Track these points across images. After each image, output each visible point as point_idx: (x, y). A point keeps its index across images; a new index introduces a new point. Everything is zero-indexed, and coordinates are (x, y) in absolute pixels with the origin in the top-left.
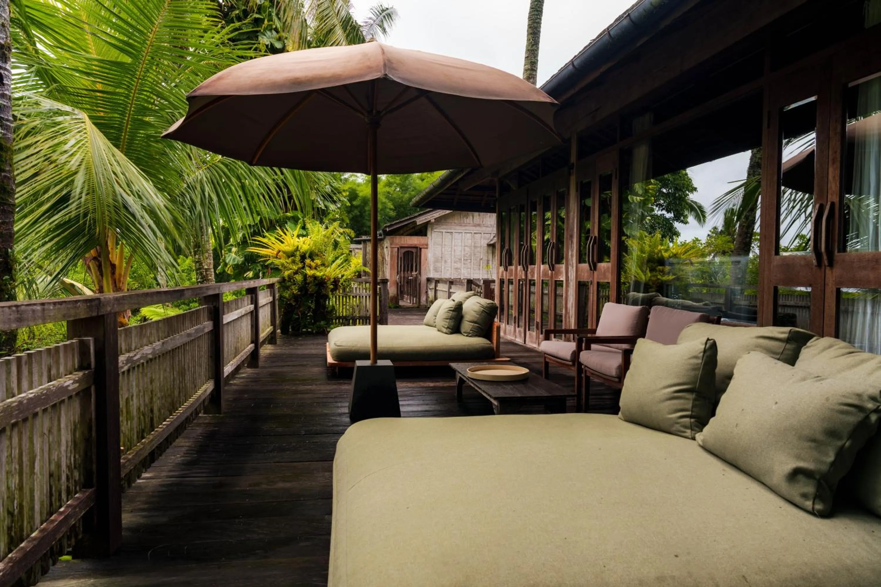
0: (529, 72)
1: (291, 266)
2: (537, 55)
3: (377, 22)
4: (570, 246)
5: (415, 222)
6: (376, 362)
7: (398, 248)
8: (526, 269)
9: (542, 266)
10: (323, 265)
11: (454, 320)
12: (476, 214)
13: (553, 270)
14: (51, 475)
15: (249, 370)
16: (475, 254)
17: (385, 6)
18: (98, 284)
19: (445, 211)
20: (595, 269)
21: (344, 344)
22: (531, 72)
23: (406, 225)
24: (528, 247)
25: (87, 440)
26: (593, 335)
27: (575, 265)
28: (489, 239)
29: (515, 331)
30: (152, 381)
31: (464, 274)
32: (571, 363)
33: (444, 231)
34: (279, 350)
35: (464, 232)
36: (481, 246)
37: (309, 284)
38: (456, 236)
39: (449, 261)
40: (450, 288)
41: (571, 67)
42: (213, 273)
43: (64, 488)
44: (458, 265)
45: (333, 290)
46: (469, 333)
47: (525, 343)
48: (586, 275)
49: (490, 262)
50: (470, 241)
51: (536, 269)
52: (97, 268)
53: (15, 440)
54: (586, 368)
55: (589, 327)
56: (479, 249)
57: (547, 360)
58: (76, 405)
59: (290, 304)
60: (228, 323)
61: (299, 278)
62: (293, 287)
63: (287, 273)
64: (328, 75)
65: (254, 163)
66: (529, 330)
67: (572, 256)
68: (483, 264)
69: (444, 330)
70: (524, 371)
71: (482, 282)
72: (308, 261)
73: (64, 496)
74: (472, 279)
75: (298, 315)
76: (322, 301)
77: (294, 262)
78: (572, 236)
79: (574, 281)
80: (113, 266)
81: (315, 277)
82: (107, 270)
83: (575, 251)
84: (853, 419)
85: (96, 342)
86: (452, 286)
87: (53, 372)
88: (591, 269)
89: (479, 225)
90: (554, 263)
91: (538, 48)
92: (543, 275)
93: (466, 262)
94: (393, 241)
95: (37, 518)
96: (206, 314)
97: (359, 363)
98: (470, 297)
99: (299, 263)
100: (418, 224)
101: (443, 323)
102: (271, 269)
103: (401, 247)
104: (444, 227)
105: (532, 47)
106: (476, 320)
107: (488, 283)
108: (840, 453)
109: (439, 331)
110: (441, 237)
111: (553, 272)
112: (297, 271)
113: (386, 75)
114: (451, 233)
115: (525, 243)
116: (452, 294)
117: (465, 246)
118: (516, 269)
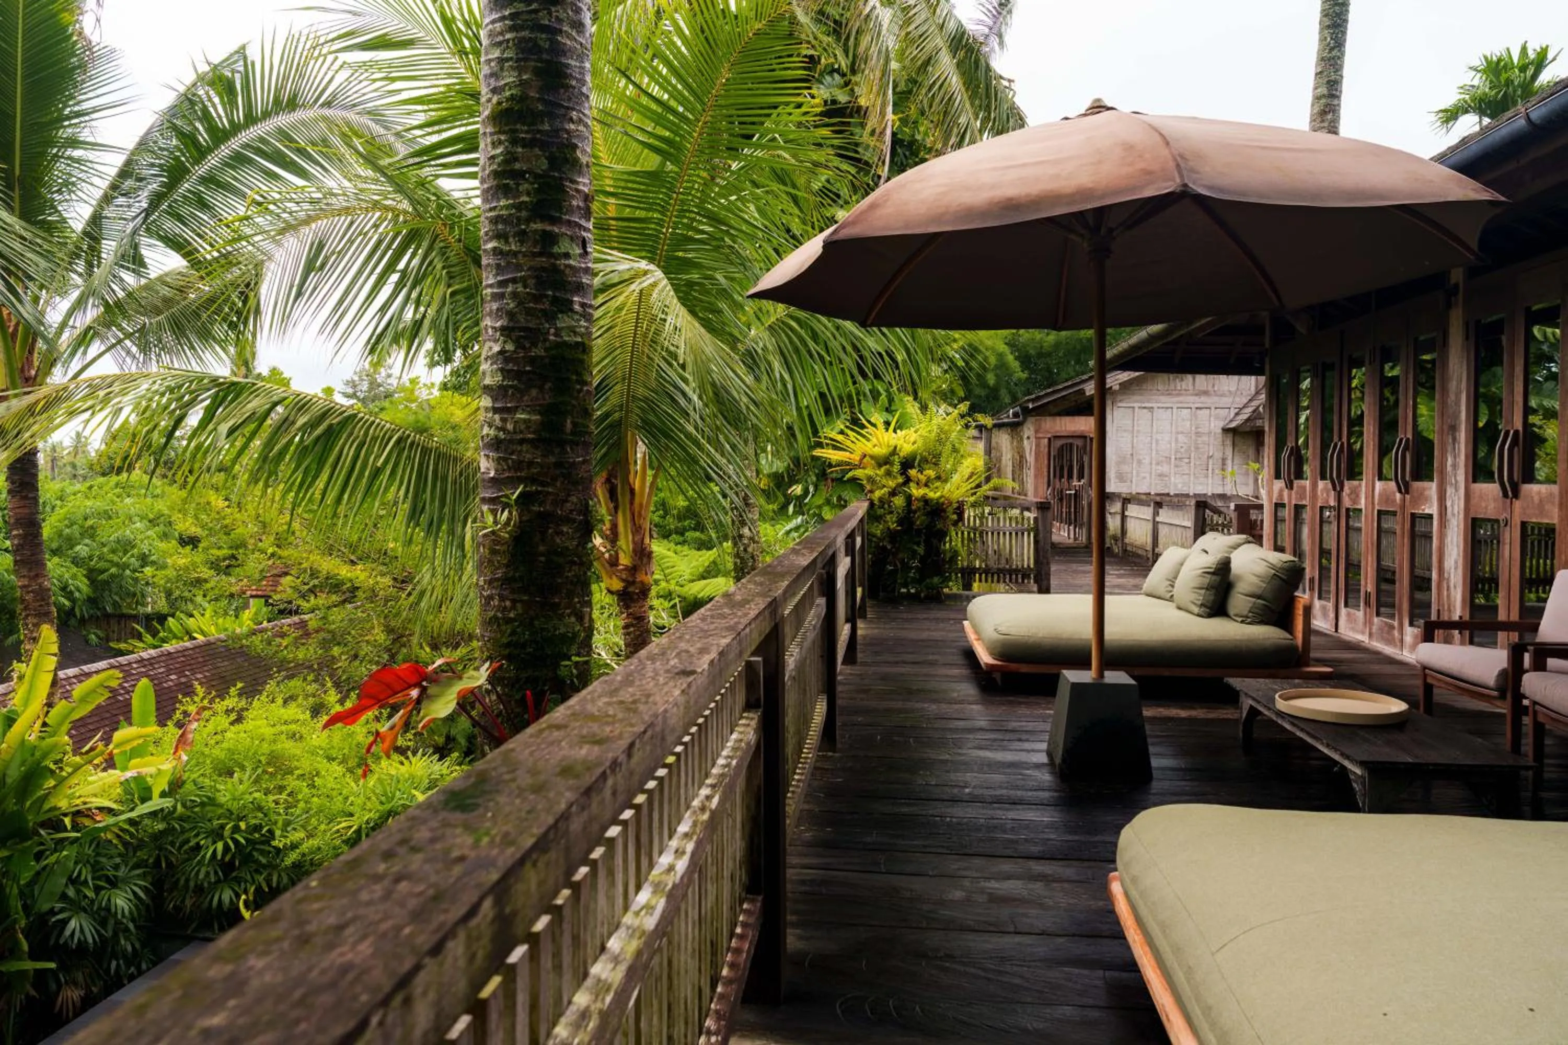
0: (1323, 101)
1: (884, 481)
2: (1341, 67)
4: (1450, 448)
5: (1082, 392)
6: (1103, 676)
7: (1050, 439)
8: (1338, 489)
9: (1378, 485)
10: (938, 478)
11: (1213, 591)
13: (1407, 492)
16: (1197, 448)
20: (1516, 495)
21: (1013, 631)
22: (1329, 101)
23: (1065, 397)
24: (1342, 444)
27: (1462, 485)
28: (1225, 419)
29: (1324, 609)
31: (1176, 485)
32: (1495, 693)
33: (1136, 405)
34: (876, 631)
35: (1175, 406)
36: (1210, 433)
37: (915, 512)
38: (1160, 414)
39: (1147, 461)
40: (1156, 514)
44: (1165, 469)
45: (955, 524)
46: (1247, 617)
47: (1337, 632)
48: (1492, 506)
49: (1229, 462)
50: (1187, 423)
51: (1363, 489)
52: (608, 495)
54: (1537, 707)
56: (1205, 438)
57: (1429, 680)
59: (884, 548)
61: (899, 501)
62: (888, 517)
63: (878, 494)
64: (1068, 191)
65: (869, 322)
66: (1346, 605)
67: (1455, 466)
68: (1215, 464)
69: (1196, 610)
70: (1396, 706)
71: (1231, 506)
72: (913, 472)
74: (1206, 495)
75: (895, 565)
76: (935, 541)
77: (889, 474)
78: (1453, 429)
79: (1462, 516)
80: (632, 491)
81: (926, 501)
83: (1463, 457)
85: (765, 664)
86: (1161, 511)
88: (1505, 495)
89: (1206, 393)
90: (1408, 479)
91: (1343, 54)
92: (1380, 500)
93: (1179, 463)
94: (1040, 427)
96: (816, 585)
97: (1070, 675)
98: (1239, 545)
99: (899, 477)
100: (1087, 393)
101: (1193, 597)
102: (833, 480)
103: (1056, 437)
104: (1138, 398)
106: (1259, 592)
107: (1244, 509)
109: (1179, 608)
110: (1131, 416)
111: (1408, 497)
112: (895, 489)
113: (1185, 185)
114: (1151, 409)
115: (1336, 438)
116: (1160, 526)
117: (1178, 433)
118: (1314, 486)
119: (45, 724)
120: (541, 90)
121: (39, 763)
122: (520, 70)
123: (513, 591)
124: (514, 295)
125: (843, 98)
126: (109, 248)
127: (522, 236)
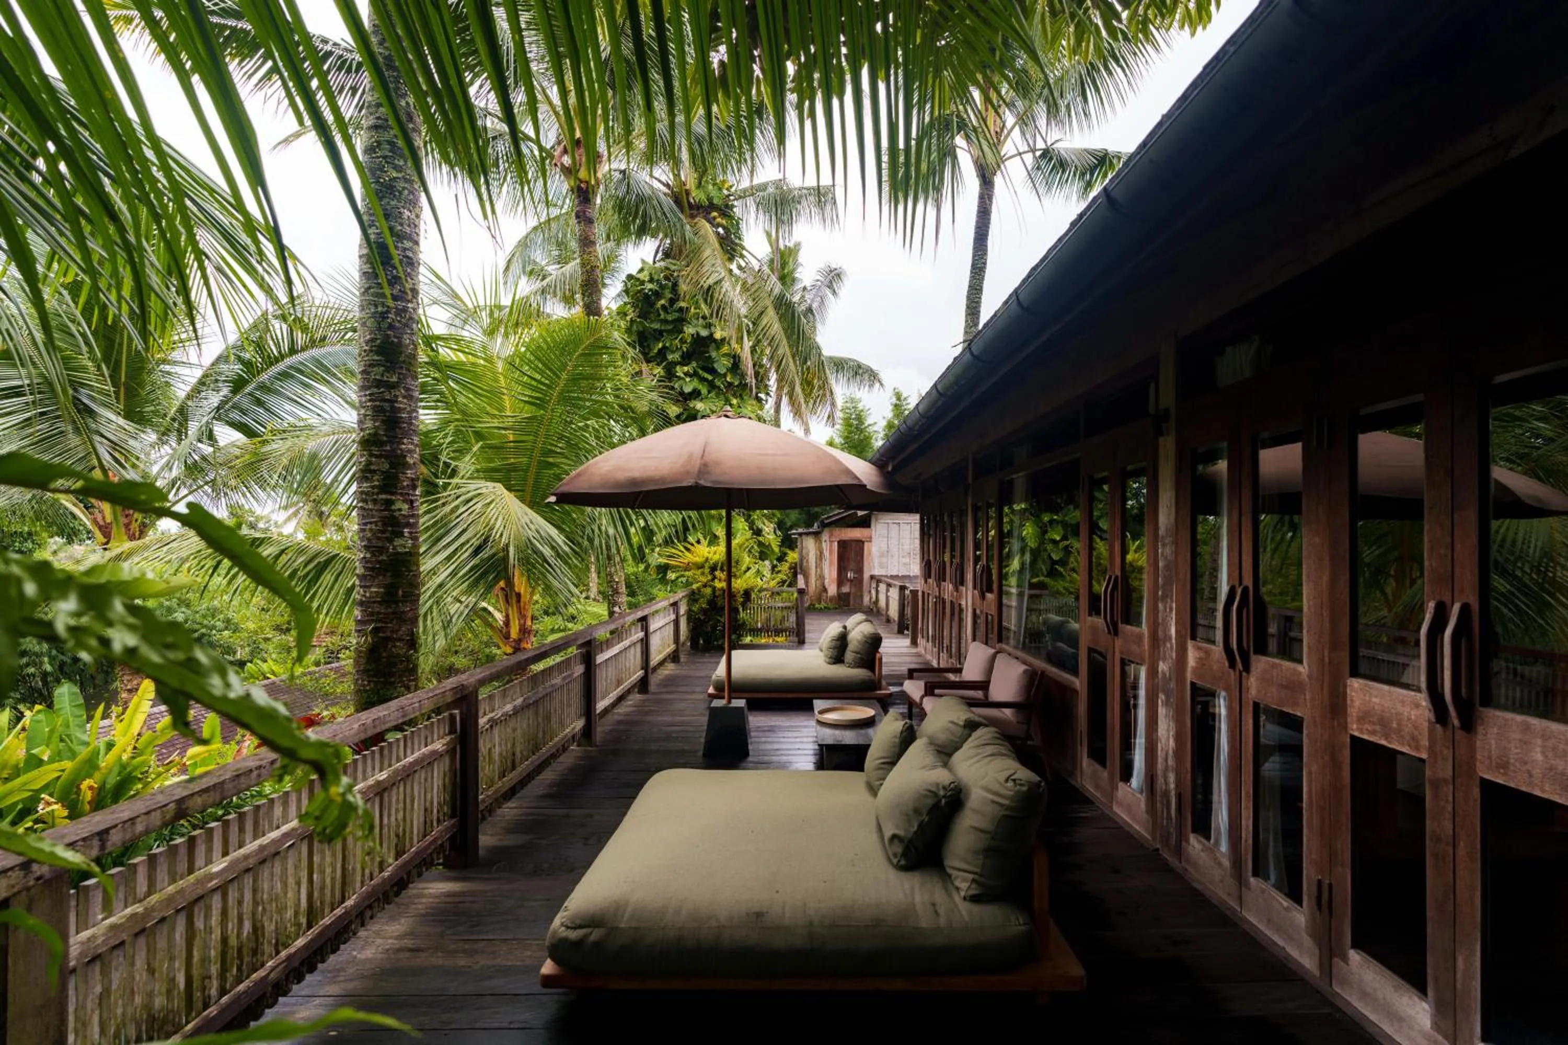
1: (700, 579)
3: (826, 283)
4: (968, 570)
5: (855, 514)
6: (730, 703)
7: (839, 542)
11: (837, 649)
14: (426, 810)
15: (638, 696)
17: (834, 266)
18: (505, 612)
20: (984, 598)
23: (846, 517)
25: (454, 784)
27: (971, 590)
30: (514, 730)
37: (718, 598)
39: (897, 555)
40: (888, 591)
43: (435, 818)
45: (744, 603)
46: (851, 664)
53: (401, 789)
58: (447, 760)
61: (708, 591)
62: (702, 601)
63: (696, 586)
67: (969, 580)
72: (717, 573)
73: (435, 824)
76: (733, 615)
77: (703, 574)
78: (969, 559)
79: (971, 607)
80: (519, 595)
81: (724, 591)
82: (512, 600)
84: (931, 802)
85: (461, 714)
87: (429, 740)
90: (958, 584)
94: (832, 534)
95: (415, 839)
96: (578, 660)
97: (715, 703)
99: (709, 576)
100: (859, 516)
101: (825, 653)
104: (890, 517)
106: (859, 649)
108: (920, 826)
110: (885, 529)
114: (899, 524)
118: (933, 583)
119: (135, 748)
120: (386, 430)
121: (130, 773)
122: (375, 421)
123: (369, 676)
124: (371, 530)
125: (704, 333)
126: (193, 427)
127: (375, 501)
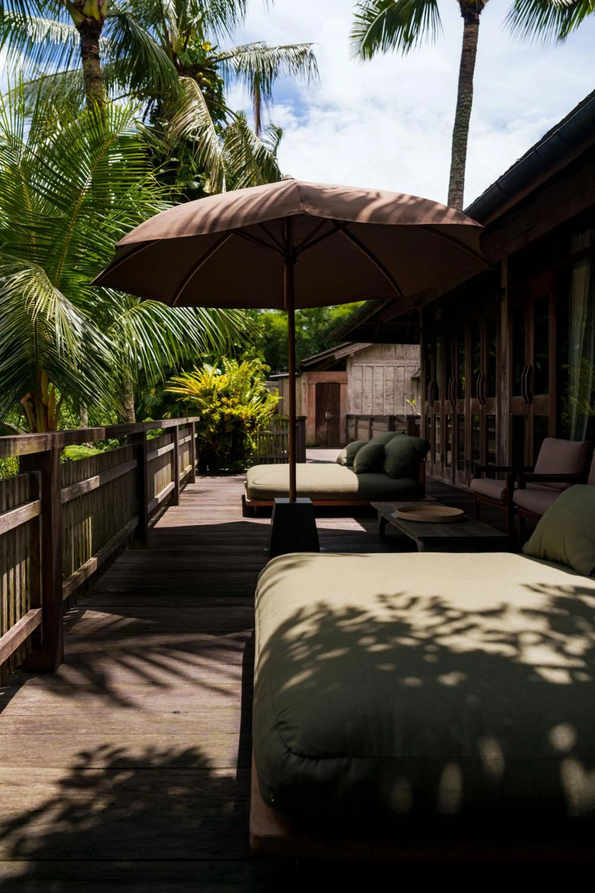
1: (208, 405)
4: (502, 378)
5: (333, 357)
6: (295, 500)
8: (454, 403)
9: (472, 399)
10: (240, 403)
12: (399, 346)
13: (484, 403)
15: (170, 508)
16: (398, 389)
18: (33, 425)
19: (365, 344)
20: (531, 401)
21: (262, 482)
23: (324, 360)
24: (456, 380)
26: (531, 473)
27: (508, 398)
28: (413, 372)
29: (443, 470)
31: (387, 410)
32: (502, 503)
33: (364, 365)
35: (385, 365)
36: (405, 380)
37: (226, 422)
38: (379, 370)
39: (370, 397)
40: (371, 425)
41: (496, 188)
42: (134, 414)
44: (380, 401)
45: (250, 429)
46: (393, 474)
47: (454, 483)
48: (521, 408)
50: (392, 375)
51: (465, 403)
52: (31, 411)
54: (521, 509)
55: (526, 465)
56: (402, 383)
57: (478, 499)
59: (208, 443)
60: (151, 461)
61: (216, 417)
63: (204, 412)
65: (173, 304)
66: (458, 469)
67: (504, 388)
68: (407, 399)
70: (459, 512)
71: (406, 418)
72: (224, 399)
73: (18, 613)
74: (395, 415)
78: (504, 367)
79: (508, 414)
80: (46, 409)
81: (232, 416)
82: (40, 412)
83: (508, 382)
85: (43, 475)
86: (374, 423)
88: (526, 402)
89: (402, 358)
90: (485, 396)
92: (473, 409)
93: (388, 398)
94: (310, 378)
96: (131, 452)
97: (278, 500)
99: (217, 402)
100: (336, 358)
102: (189, 409)
103: (320, 383)
104: (364, 360)
105: (457, 166)
107: (412, 419)
110: (361, 371)
111: (485, 406)
112: (215, 409)
114: (372, 367)
115: (452, 376)
116: (374, 432)
117: (387, 380)
118: (443, 403)
